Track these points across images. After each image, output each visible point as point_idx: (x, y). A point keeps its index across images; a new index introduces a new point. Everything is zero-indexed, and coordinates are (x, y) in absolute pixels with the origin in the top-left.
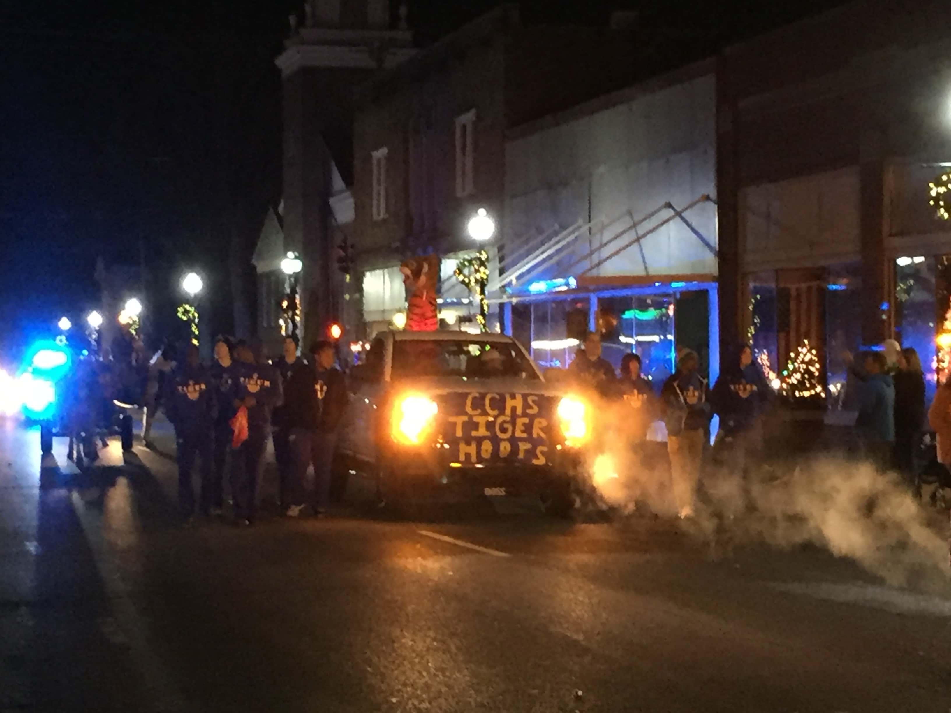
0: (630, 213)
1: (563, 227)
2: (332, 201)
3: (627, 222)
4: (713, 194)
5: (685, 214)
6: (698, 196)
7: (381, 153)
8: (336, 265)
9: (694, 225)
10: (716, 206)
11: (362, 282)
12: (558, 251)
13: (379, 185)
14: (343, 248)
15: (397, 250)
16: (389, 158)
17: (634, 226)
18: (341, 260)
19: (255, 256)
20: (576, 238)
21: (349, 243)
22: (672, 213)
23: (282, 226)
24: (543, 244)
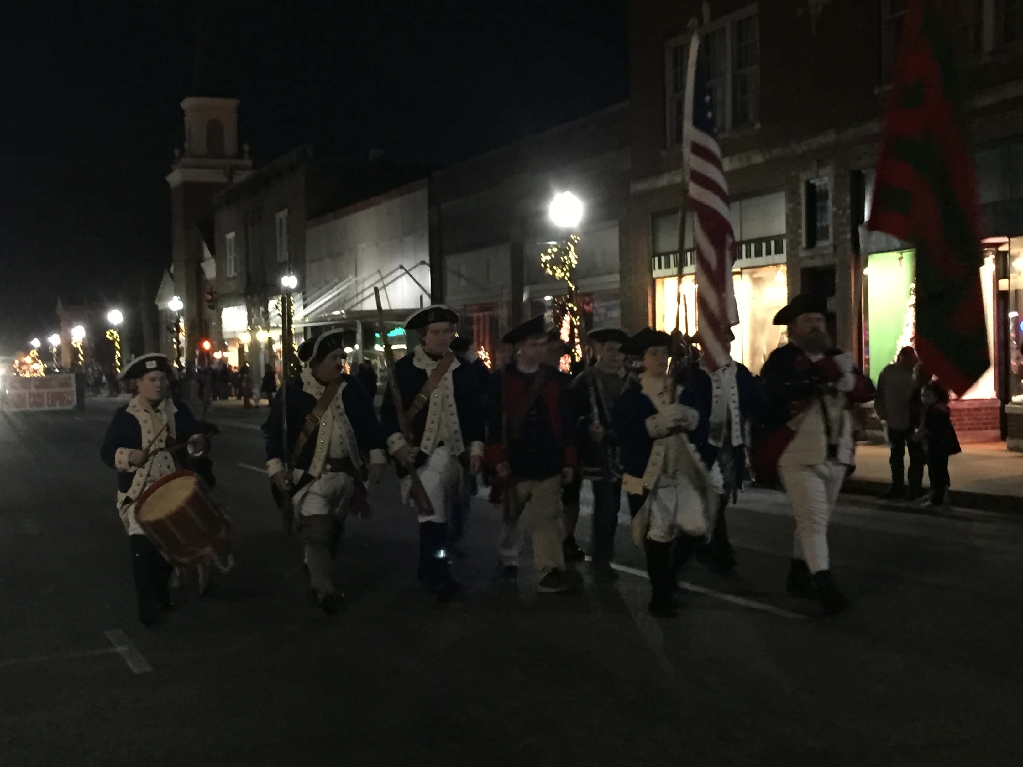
0: (379, 272)
1: (341, 280)
2: (203, 265)
3: (378, 277)
4: (427, 260)
5: (411, 273)
6: (419, 262)
7: (231, 236)
8: (206, 304)
9: (416, 279)
10: (429, 268)
11: (220, 314)
12: (338, 294)
13: (231, 254)
14: (211, 294)
15: (241, 295)
16: (236, 239)
17: (382, 279)
18: (209, 301)
19: (157, 299)
20: (348, 287)
21: (214, 290)
22: (404, 271)
23: (173, 280)
24: (328, 290)
